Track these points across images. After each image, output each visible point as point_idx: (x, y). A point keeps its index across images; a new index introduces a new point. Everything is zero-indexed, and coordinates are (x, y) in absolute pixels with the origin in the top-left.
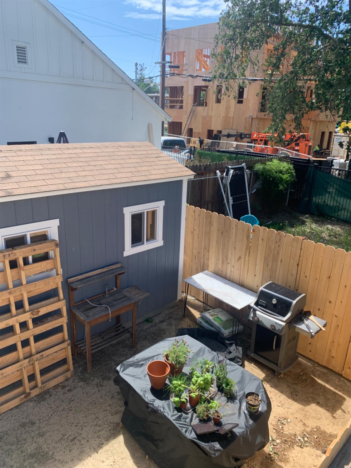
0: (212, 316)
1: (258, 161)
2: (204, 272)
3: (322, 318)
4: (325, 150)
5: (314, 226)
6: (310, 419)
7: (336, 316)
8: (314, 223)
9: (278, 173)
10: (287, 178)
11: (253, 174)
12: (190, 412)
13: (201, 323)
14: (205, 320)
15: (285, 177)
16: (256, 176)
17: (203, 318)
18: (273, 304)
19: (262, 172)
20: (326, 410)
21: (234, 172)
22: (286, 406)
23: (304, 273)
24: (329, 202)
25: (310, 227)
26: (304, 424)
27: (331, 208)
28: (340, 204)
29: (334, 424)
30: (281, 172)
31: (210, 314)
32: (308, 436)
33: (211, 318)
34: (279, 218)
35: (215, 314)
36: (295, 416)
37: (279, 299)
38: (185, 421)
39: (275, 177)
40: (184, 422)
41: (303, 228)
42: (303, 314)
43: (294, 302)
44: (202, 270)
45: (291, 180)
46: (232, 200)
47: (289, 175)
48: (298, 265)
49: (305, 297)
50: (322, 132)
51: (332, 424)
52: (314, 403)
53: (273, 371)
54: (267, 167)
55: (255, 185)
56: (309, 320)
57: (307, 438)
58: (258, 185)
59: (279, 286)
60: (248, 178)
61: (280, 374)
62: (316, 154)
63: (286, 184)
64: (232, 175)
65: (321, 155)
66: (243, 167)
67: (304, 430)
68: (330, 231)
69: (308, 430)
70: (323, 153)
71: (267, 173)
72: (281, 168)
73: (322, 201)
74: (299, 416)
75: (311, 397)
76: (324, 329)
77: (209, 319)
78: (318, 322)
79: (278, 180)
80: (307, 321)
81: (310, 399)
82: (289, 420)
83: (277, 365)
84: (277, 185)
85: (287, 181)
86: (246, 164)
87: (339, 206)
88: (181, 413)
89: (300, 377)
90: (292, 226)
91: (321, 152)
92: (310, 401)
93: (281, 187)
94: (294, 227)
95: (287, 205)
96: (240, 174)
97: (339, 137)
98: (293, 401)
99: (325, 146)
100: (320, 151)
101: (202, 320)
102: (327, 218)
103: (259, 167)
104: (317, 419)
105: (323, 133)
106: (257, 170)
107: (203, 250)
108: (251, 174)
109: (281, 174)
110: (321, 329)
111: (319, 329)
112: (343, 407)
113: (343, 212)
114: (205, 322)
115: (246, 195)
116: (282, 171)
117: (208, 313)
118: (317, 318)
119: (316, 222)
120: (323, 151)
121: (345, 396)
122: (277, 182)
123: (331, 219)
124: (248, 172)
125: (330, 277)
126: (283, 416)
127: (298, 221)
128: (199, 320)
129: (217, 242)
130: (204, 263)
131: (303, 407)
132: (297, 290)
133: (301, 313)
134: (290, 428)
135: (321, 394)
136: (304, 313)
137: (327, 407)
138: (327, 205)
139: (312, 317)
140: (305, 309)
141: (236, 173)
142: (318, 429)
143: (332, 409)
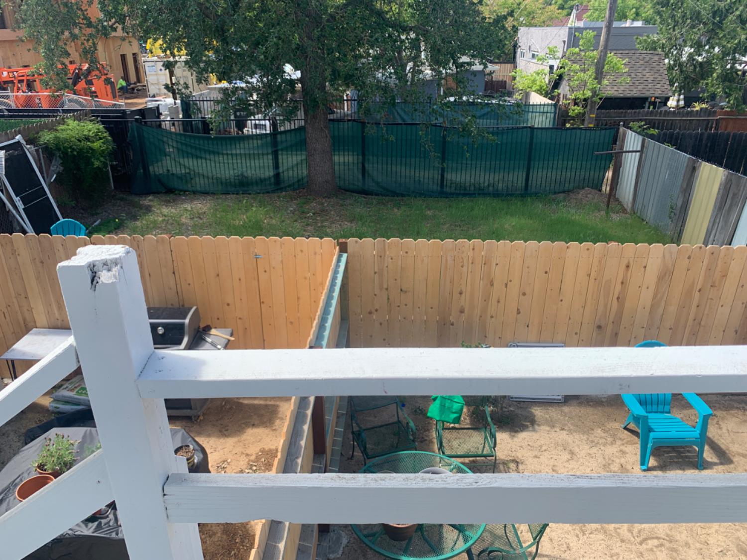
0: (72, 390)
1: (42, 128)
2: (31, 332)
3: (225, 327)
4: (135, 83)
5: (165, 210)
6: (251, 446)
7: (240, 319)
8: (164, 207)
9: (83, 142)
10: (100, 146)
11: (40, 150)
12: (110, 513)
13: (58, 408)
14: (62, 401)
15: (96, 145)
16: (49, 152)
17: (56, 400)
18: (160, 335)
19: (57, 145)
20: (264, 427)
21: (7, 154)
22: (220, 447)
23: (186, 280)
24: (174, 169)
25: (161, 213)
26: (247, 455)
27: (180, 178)
28: (189, 169)
29: (276, 437)
30: (87, 139)
31: (67, 389)
32: (255, 464)
33: (72, 394)
34: (109, 211)
35: (76, 386)
36: (234, 452)
37: (165, 326)
38: (110, 526)
39: (81, 150)
40: (107, 527)
41: (151, 217)
42: (201, 332)
43: (187, 321)
44: (27, 330)
45: (107, 148)
46: (21, 202)
47: (101, 141)
48: (174, 273)
49: (197, 310)
50: (121, 55)
51: (274, 438)
52: (249, 427)
53: (188, 418)
54: (62, 135)
55: (52, 168)
56: (212, 336)
57: (255, 466)
58: (56, 167)
59: (159, 309)
60: (34, 158)
61: (199, 416)
62: (124, 93)
63: (102, 156)
64: (6, 160)
65: (132, 93)
66: (19, 142)
67: (249, 461)
68: (190, 211)
69: (253, 458)
70: (133, 89)
71: (66, 145)
72: (86, 133)
73: (165, 170)
74: (239, 449)
75: (243, 423)
76: (232, 339)
77: (70, 397)
78: (222, 333)
79: (88, 152)
80: (209, 337)
81: (243, 426)
82: (229, 461)
83: (191, 408)
84: (88, 162)
85: (103, 151)
86: (22, 136)
87: (189, 173)
88: (97, 521)
89: (224, 409)
90: (135, 218)
91: (130, 89)
92: (244, 428)
93: (97, 164)
94: (138, 219)
95: (113, 188)
96: (18, 155)
97: (153, 64)
98: (226, 439)
99: (133, 78)
100: (129, 87)
101: (57, 403)
102: (179, 194)
103: (46, 137)
104: (259, 442)
105: (123, 57)
106: (45, 143)
107: (15, 300)
108: (37, 151)
109: (88, 143)
110: (229, 341)
111: (227, 341)
112: (280, 415)
113: (197, 179)
114: (63, 404)
115: (43, 188)
116: (89, 136)
117: (63, 389)
118: (219, 329)
119: (167, 203)
120: (132, 86)
121: (278, 403)
122: (87, 156)
123: (184, 195)
124: (31, 148)
125: (218, 275)
126: (221, 460)
127: (141, 209)
128: (52, 406)
129: (38, 278)
130: (25, 320)
131: (239, 438)
132: (183, 306)
133: (198, 331)
134: (234, 467)
135: (252, 414)
136: (203, 330)
137: (263, 424)
138: (173, 174)
139: (213, 331)
140: (202, 325)
141: (9, 154)
142: (262, 452)
143: (270, 422)
